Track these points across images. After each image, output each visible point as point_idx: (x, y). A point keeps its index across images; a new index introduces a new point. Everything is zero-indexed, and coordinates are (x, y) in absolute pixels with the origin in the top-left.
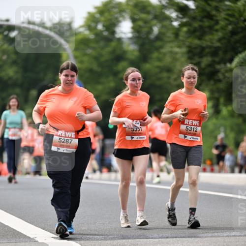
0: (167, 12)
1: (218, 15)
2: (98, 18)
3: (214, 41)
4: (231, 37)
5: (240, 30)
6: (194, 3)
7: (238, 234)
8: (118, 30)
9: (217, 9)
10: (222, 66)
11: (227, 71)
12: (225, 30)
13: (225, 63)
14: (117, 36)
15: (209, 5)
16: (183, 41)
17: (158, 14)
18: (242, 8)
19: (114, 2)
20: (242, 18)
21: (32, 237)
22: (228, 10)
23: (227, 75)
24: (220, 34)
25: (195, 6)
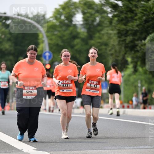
0: (105, 9)
1: (137, 10)
2: (61, 12)
3: (134, 27)
4: (145, 24)
5: (150, 19)
8: (74, 19)
9: (136, 6)
10: (139, 42)
11: (142, 45)
12: (141, 19)
13: (141, 40)
14: (74, 23)
15: (131, 4)
16: (115, 26)
17: (99, 9)
18: (152, 6)
19: (71, 2)
20: (152, 12)
21: (20, 149)
24: (138, 22)
25: (122, 5)
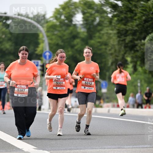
0: (105, 9)
1: (136, 10)
2: (61, 12)
3: (134, 26)
4: (145, 23)
5: (150, 19)
6: (121, 3)
7: (149, 146)
8: (74, 19)
9: (136, 6)
10: (139, 41)
11: (142, 45)
12: (141, 19)
13: (141, 40)
14: (74, 23)
15: (131, 4)
16: (114, 26)
17: (99, 9)
18: (151, 6)
19: (72, 2)
20: (151, 12)
21: (20, 148)
22: (143, 7)
23: (142, 47)
24: (138, 22)
25: (122, 5)
